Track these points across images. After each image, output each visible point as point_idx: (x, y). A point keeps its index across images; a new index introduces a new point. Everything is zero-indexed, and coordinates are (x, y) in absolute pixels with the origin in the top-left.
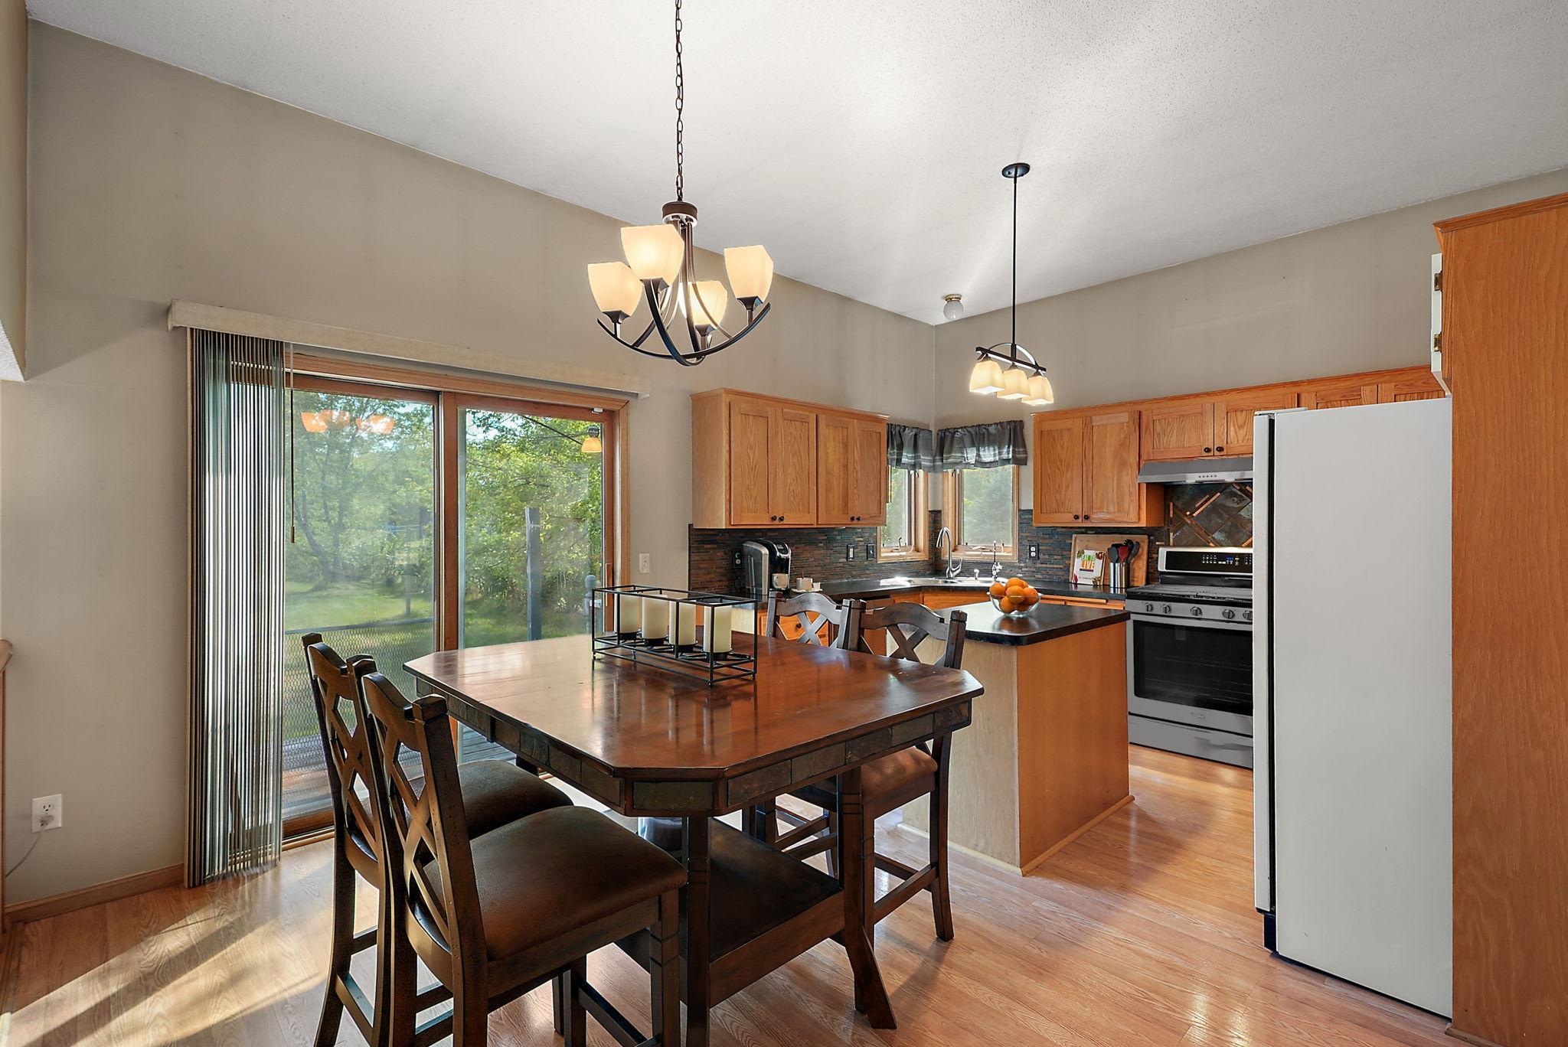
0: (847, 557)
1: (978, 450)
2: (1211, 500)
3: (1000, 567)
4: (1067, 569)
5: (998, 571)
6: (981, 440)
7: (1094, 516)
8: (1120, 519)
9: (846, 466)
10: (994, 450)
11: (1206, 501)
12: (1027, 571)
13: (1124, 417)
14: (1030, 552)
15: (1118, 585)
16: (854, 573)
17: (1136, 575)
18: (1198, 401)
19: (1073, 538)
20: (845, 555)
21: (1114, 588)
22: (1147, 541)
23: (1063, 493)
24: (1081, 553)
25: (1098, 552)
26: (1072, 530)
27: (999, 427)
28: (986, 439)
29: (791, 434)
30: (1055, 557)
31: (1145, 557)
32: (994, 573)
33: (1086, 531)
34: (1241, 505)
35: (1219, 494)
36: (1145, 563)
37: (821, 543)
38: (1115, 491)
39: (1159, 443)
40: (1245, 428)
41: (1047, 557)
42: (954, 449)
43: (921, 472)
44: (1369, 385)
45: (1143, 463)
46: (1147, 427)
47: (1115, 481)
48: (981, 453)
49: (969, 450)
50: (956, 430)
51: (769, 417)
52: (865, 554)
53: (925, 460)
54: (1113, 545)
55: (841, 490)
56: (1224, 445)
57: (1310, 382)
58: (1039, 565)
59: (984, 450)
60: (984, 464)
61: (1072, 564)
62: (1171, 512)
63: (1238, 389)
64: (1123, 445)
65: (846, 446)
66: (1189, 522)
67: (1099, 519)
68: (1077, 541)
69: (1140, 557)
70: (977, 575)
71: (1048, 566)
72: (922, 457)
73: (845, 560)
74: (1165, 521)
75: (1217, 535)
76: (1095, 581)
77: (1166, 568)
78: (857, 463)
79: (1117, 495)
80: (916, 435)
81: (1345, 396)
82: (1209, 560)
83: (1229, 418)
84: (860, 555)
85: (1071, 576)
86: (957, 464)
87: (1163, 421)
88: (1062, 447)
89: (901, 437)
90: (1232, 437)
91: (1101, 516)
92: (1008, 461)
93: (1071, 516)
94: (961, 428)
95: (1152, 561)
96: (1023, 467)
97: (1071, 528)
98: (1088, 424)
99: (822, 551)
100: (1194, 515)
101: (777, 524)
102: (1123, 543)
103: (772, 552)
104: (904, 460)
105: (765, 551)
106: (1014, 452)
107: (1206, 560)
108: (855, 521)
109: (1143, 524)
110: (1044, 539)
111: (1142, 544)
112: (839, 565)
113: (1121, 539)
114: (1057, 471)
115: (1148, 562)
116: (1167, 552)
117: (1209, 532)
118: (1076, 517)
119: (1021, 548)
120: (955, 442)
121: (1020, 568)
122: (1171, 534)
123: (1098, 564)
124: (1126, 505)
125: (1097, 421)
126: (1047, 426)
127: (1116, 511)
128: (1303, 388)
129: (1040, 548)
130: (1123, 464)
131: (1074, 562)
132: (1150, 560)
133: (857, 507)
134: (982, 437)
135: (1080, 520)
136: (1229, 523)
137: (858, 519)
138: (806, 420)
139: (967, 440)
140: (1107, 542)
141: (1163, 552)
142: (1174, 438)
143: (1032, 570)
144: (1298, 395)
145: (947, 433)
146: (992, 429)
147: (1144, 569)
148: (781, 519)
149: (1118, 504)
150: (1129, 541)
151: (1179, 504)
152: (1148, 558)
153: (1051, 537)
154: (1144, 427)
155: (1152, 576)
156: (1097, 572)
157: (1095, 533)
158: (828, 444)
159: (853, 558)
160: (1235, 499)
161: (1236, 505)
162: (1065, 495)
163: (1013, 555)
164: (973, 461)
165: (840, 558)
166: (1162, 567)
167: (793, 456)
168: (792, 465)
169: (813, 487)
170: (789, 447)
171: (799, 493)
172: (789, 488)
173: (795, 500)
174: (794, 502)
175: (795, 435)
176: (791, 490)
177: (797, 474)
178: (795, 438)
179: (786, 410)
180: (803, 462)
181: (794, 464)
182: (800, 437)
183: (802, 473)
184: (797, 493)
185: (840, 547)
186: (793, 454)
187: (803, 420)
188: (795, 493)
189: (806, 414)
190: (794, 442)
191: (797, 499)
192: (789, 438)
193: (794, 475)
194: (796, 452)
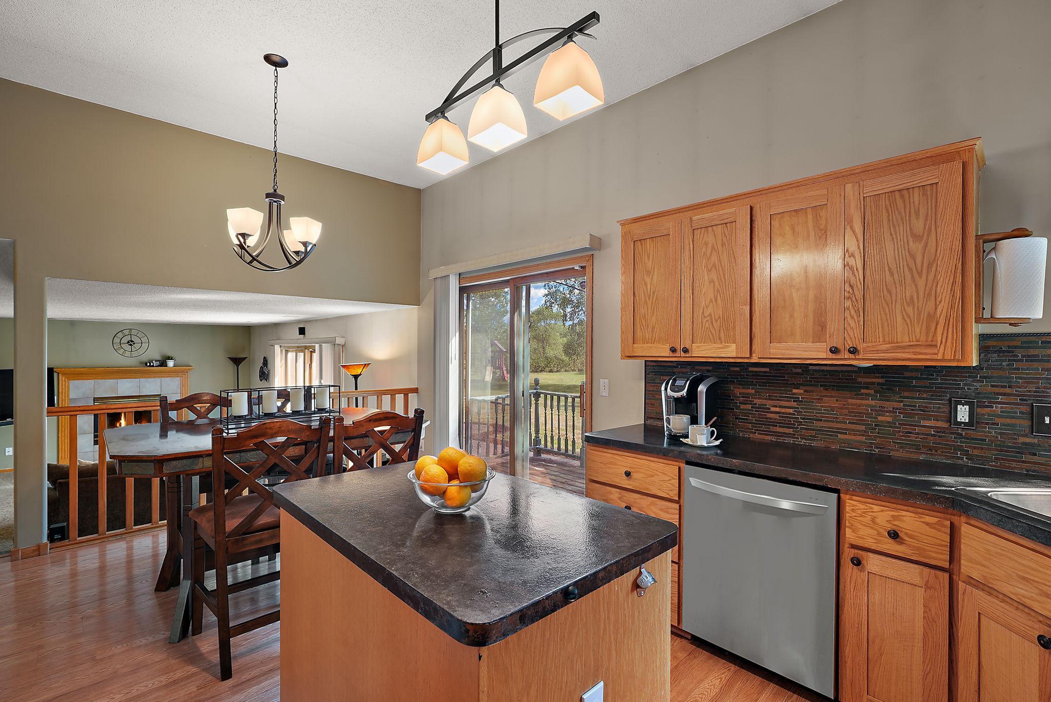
0: (951, 420)
16: (975, 452)
20: (943, 416)
29: (706, 244)
37: (867, 388)
51: (670, 233)
52: (1025, 422)
73: (942, 424)
99: (871, 402)
101: (681, 357)
108: (845, 355)
112: (920, 429)
138: (732, 219)
148: (684, 351)
159: (970, 424)
165: (925, 419)
167: (709, 271)
168: (709, 283)
169: (744, 307)
170: (704, 261)
171: (719, 317)
172: (703, 313)
173: (713, 327)
174: (711, 329)
175: (713, 244)
176: (706, 314)
177: (716, 293)
178: (713, 248)
179: (697, 217)
180: (726, 275)
181: (712, 281)
182: (722, 244)
183: (725, 291)
184: (717, 318)
185: (924, 399)
186: (710, 268)
187: (726, 221)
188: (714, 319)
189: (731, 211)
190: (711, 253)
191: (717, 325)
192: (704, 250)
193: (711, 295)
194: (714, 265)
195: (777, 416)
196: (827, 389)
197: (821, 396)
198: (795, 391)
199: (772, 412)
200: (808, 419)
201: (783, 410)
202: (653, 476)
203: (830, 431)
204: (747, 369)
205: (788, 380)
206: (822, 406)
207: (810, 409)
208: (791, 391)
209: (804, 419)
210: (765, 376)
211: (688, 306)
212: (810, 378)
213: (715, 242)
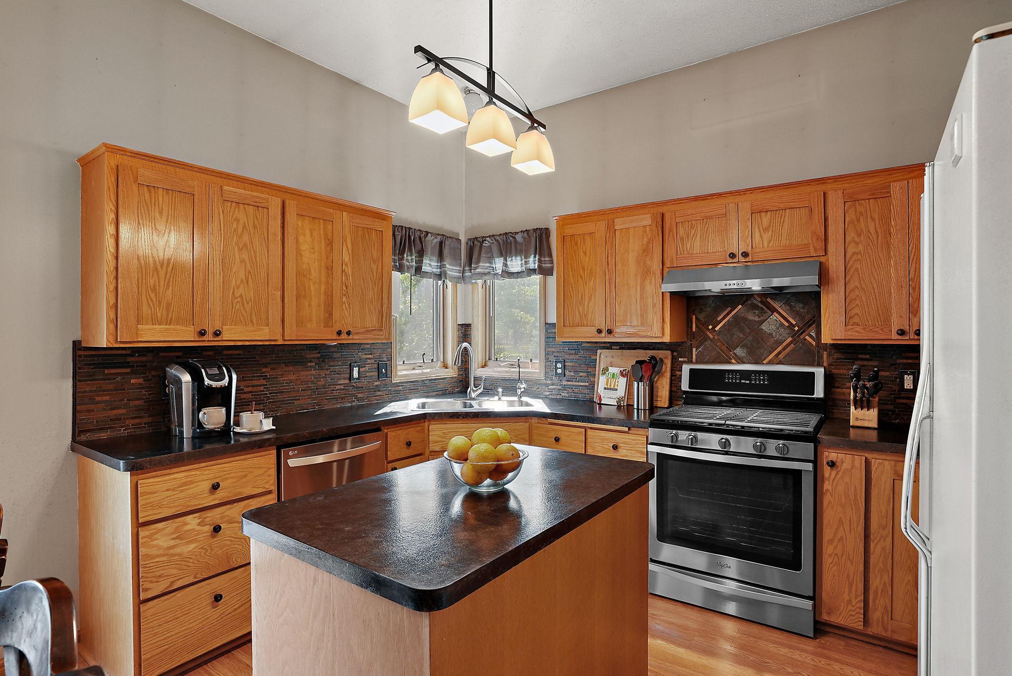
0: (351, 378)
1: (506, 260)
2: (733, 313)
3: (523, 386)
4: (592, 387)
5: (522, 390)
6: (509, 250)
7: (618, 330)
8: (644, 334)
9: (329, 269)
10: (522, 260)
11: (728, 314)
12: (554, 389)
13: (646, 220)
14: (556, 368)
15: (642, 406)
16: (360, 395)
17: (659, 394)
18: (722, 201)
19: (598, 354)
20: (348, 376)
21: (638, 409)
22: (670, 357)
23: (586, 304)
24: (606, 370)
25: (622, 369)
26: (596, 345)
27: (525, 234)
28: (513, 247)
29: (237, 220)
30: (581, 374)
31: (668, 374)
32: (519, 392)
33: (610, 346)
34: (762, 318)
35: (740, 306)
36: (668, 381)
37: (311, 362)
38: (638, 301)
39: (683, 248)
40: (770, 233)
41: (572, 374)
42: (481, 260)
43: (449, 284)
44: (898, 181)
45: (666, 271)
46: (670, 230)
47: (639, 290)
48: (509, 263)
49: (497, 260)
50: (484, 239)
51: (196, 193)
52: (376, 374)
53: (452, 270)
54: (637, 362)
55: (322, 297)
56: (749, 250)
57: (836, 179)
58: (565, 383)
59: (512, 260)
60: (511, 275)
61: (596, 381)
62: (694, 326)
63: (763, 188)
64: (646, 251)
65: (330, 243)
66: (711, 336)
67: (623, 334)
68: (602, 356)
69: (663, 374)
70: (500, 394)
71: (574, 383)
72: (447, 266)
73: (347, 381)
74: (687, 335)
75: (739, 351)
76: (619, 401)
77: (689, 388)
78: (346, 265)
79: (641, 306)
80: (441, 243)
81: (873, 194)
82: (732, 379)
83: (753, 221)
84: (368, 374)
85: (595, 395)
86: (485, 274)
87: (687, 223)
88: (585, 253)
89: (421, 243)
90: (757, 241)
91: (623, 329)
92: (533, 271)
93: (594, 330)
94: (490, 236)
95: (675, 380)
96: (549, 278)
97: (596, 343)
98: (611, 229)
99: (313, 372)
100: (716, 329)
101: (209, 340)
102: (646, 359)
103: (197, 378)
104: (425, 268)
105: (186, 378)
106: (540, 260)
107: (729, 378)
108: (344, 336)
109: (667, 339)
110: (570, 354)
111: (665, 361)
112: (338, 387)
113: (644, 355)
114: (580, 279)
115: (671, 380)
116: (690, 369)
117: (731, 347)
118: (600, 331)
119: (547, 364)
120: (483, 251)
121: (547, 385)
122: (694, 349)
123: (623, 381)
124: (650, 317)
125: (619, 224)
126: (569, 231)
127: (639, 324)
128: (828, 187)
129: (566, 364)
130: (646, 273)
131: (598, 379)
132: (673, 378)
133: (345, 318)
134: (509, 246)
135: (603, 335)
136: (750, 338)
137: (349, 333)
138: (265, 205)
139: (495, 249)
140: (630, 358)
141: (686, 369)
142: (697, 243)
143: (558, 387)
144: (824, 194)
145: (476, 242)
146: (519, 238)
147: (667, 387)
148: (217, 334)
149: (642, 316)
150: (653, 358)
151: (702, 317)
152: (672, 375)
153: (577, 350)
154: (667, 229)
155: (675, 394)
156: (621, 392)
157: (620, 349)
158: (301, 239)
159: (358, 379)
160: (756, 311)
161: (756, 319)
162: (588, 305)
163: (540, 372)
164: (500, 272)
165: (339, 379)
166: (685, 386)
167: (240, 250)
168: (240, 262)
169: (275, 292)
170: (235, 238)
171: (251, 300)
172: (233, 293)
173: (245, 309)
174: (242, 311)
175: (244, 223)
176: (237, 295)
177: (247, 274)
178: (244, 227)
179: (229, 188)
180: (258, 258)
181: (242, 261)
182: (254, 226)
183: (256, 273)
184: (248, 299)
185: (339, 366)
186: (241, 248)
187: (258, 204)
188: (245, 300)
189: (265, 197)
190: (243, 231)
191: (248, 307)
192: (235, 225)
193: (242, 274)
194: (245, 245)
195: (250, 396)
196: (287, 366)
197: (283, 372)
198: (264, 370)
199: (245, 393)
200: (274, 393)
201: (255, 389)
202: (246, 476)
203: (289, 400)
204: (221, 353)
205: (259, 361)
206: (284, 380)
207: (276, 384)
208: (261, 370)
209: (271, 393)
210: (239, 358)
211: (218, 283)
212: (276, 357)
213: (246, 222)
